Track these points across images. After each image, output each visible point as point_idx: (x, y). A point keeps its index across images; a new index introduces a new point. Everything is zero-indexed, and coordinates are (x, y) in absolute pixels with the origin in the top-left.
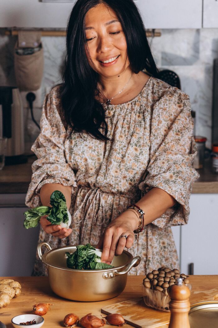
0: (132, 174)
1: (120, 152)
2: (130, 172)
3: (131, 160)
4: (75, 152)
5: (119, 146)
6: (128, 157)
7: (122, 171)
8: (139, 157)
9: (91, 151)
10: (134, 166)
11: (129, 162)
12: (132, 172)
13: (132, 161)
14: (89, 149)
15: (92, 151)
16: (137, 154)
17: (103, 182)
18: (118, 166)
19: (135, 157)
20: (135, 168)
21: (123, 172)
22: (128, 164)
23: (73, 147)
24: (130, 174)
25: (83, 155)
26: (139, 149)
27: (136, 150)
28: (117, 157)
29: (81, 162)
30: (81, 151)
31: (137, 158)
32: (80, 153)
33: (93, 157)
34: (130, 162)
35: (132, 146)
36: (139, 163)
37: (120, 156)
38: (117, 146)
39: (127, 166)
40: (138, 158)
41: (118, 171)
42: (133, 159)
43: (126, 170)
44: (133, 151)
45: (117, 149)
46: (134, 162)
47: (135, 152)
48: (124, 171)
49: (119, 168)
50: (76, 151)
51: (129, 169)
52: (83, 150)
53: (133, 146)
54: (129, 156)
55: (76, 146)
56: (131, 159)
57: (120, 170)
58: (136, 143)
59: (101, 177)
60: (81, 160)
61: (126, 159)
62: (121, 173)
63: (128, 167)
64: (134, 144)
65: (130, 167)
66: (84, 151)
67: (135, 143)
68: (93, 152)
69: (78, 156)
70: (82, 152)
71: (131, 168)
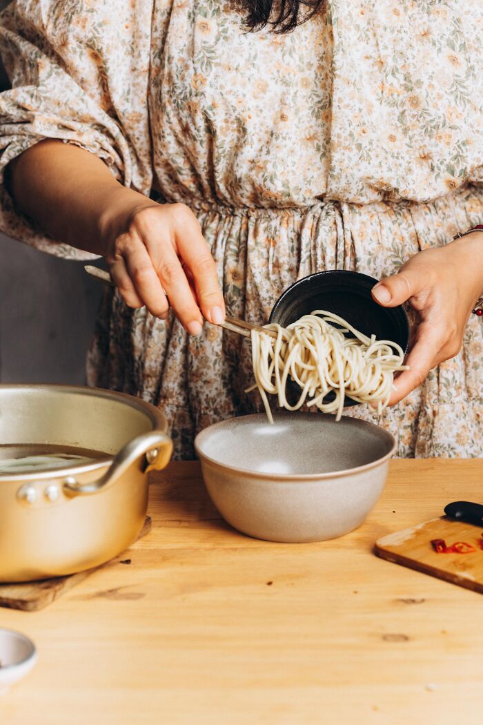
0: (448, 143)
1: (399, 67)
2: (440, 137)
3: (440, 97)
4: (223, 60)
5: (390, 47)
6: (431, 86)
7: (410, 133)
8: (465, 84)
10: (454, 115)
11: (435, 106)
12: (450, 136)
13: (445, 101)
14: (272, 48)
15: (283, 55)
16: (457, 76)
17: (355, 171)
18: (396, 118)
19: (453, 85)
20: (457, 122)
21: (416, 137)
22: (432, 110)
23: (212, 41)
24: (442, 144)
25: (254, 71)
26: (461, 57)
27: (454, 60)
28: (387, 85)
29: (244, 96)
30: (246, 56)
31: (462, 90)
32: (241, 62)
33: (289, 74)
34: (439, 103)
35: (439, 50)
36: (468, 106)
37: (399, 81)
38: (386, 47)
39: (428, 118)
40: (464, 87)
41: (399, 135)
42: (448, 91)
43: (426, 131)
44: (444, 68)
45: (386, 56)
46: (453, 104)
47: (450, 70)
48: (420, 134)
49: (399, 124)
50: (225, 56)
51: (436, 127)
52: (253, 54)
53: (443, 49)
54: (434, 82)
55: (226, 38)
56: (442, 92)
57: (405, 131)
58: (451, 38)
59: (347, 152)
60: (244, 85)
61: (424, 94)
62: (407, 141)
63: (432, 121)
64: (444, 42)
65: (442, 120)
66: (255, 57)
67: (446, 37)
68: (287, 57)
69: (234, 73)
70: (248, 60)
71: (444, 125)
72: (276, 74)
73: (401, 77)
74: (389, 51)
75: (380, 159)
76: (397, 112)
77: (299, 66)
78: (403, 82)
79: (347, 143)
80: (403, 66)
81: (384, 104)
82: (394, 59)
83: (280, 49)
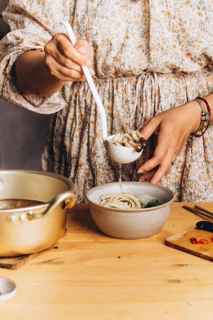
0: (198, 49)
1: (176, 15)
2: (195, 46)
3: (194, 29)
4: (100, 14)
5: (173, 7)
6: (190, 23)
7: (182, 44)
8: (205, 24)
9: (125, 10)
10: (201, 37)
11: (193, 32)
12: (199, 46)
13: (196, 30)
14: (122, 8)
15: (127, 11)
16: (201, 20)
17: (160, 60)
18: (176, 38)
19: (200, 24)
20: (202, 40)
21: (185, 46)
22: (191, 34)
23: (95, 6)
24: (195, 49)
25: (114, 18)
26: (203, 13)
27: (200, 14)
28: (171, 23)
29: (110, 29)
30: (111, 12)
31: (204, 26)
32: (108, 14)
33: (129, 19)
34: (194, 31)
35: (194, 9)
36: (207, 33)
37: (176, 21)
39: (189, 38)
40: (205, 25)
41: (177, 45)
42: (198, 27)
43: (188, 43)
44: (196, 17)
45: (171, 11)
46: (200, 32)
47: (198, 18)
48: (186, 45)
49: (177, 40)
50: (101, 12)
51: (193, 42)
52: (114, 11)
53: (195, 9)
54: (192, 22)
55: (102, 5)
56: (195, 27)
57: (180, 43)
58: (199, 5)
59: (157, 51)
60: (110, 24)
61: (188, 27)
62: (181, 47)
63: (191, 39)
64: (195, 6)
65: (195, 38)
66: (115, 12)
67: (196, 4)
68: (129, 11)
69: (106, 19)
70: (111, 14)
71: (196, 41)
72: (124, 19)
73: (177, 20)
74: (172, 8)
75: (172, 54)
76: (176, 35)
77: (134, 15)
78: (178, 22)
79: (157, 47)
80: (179, 15)
81: (170, 32)
82: (175, 12)
83: (125, 8)
